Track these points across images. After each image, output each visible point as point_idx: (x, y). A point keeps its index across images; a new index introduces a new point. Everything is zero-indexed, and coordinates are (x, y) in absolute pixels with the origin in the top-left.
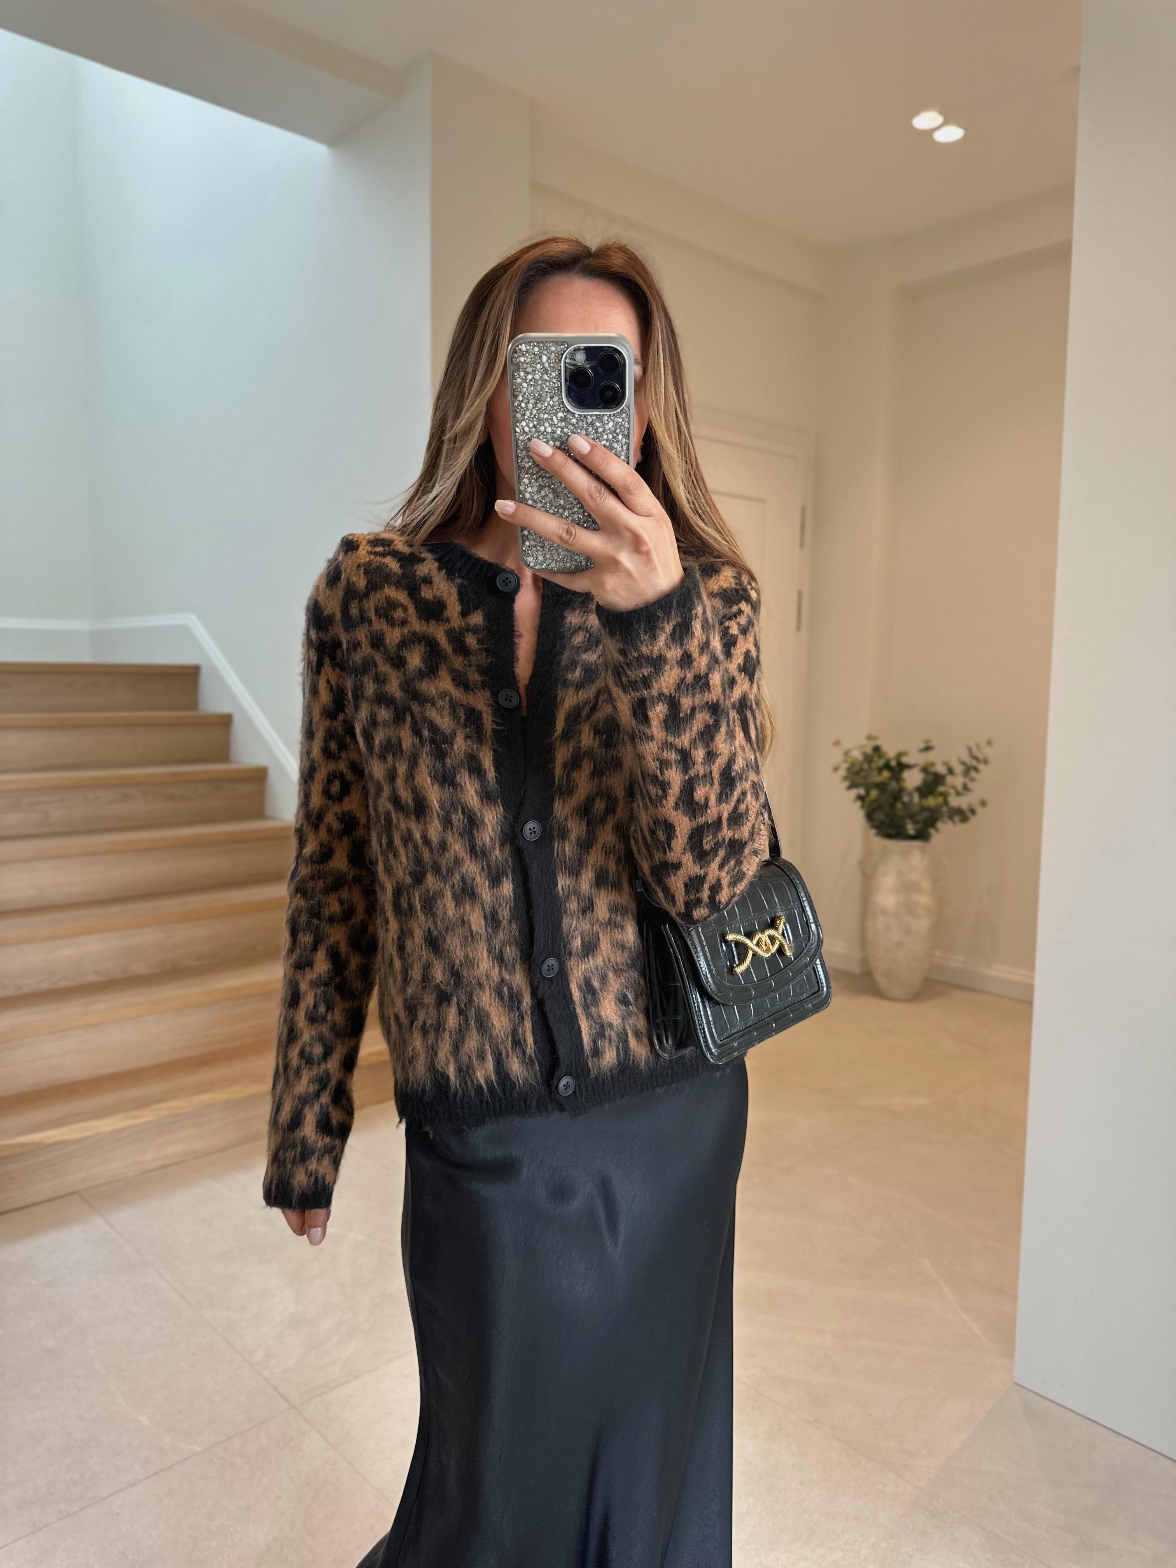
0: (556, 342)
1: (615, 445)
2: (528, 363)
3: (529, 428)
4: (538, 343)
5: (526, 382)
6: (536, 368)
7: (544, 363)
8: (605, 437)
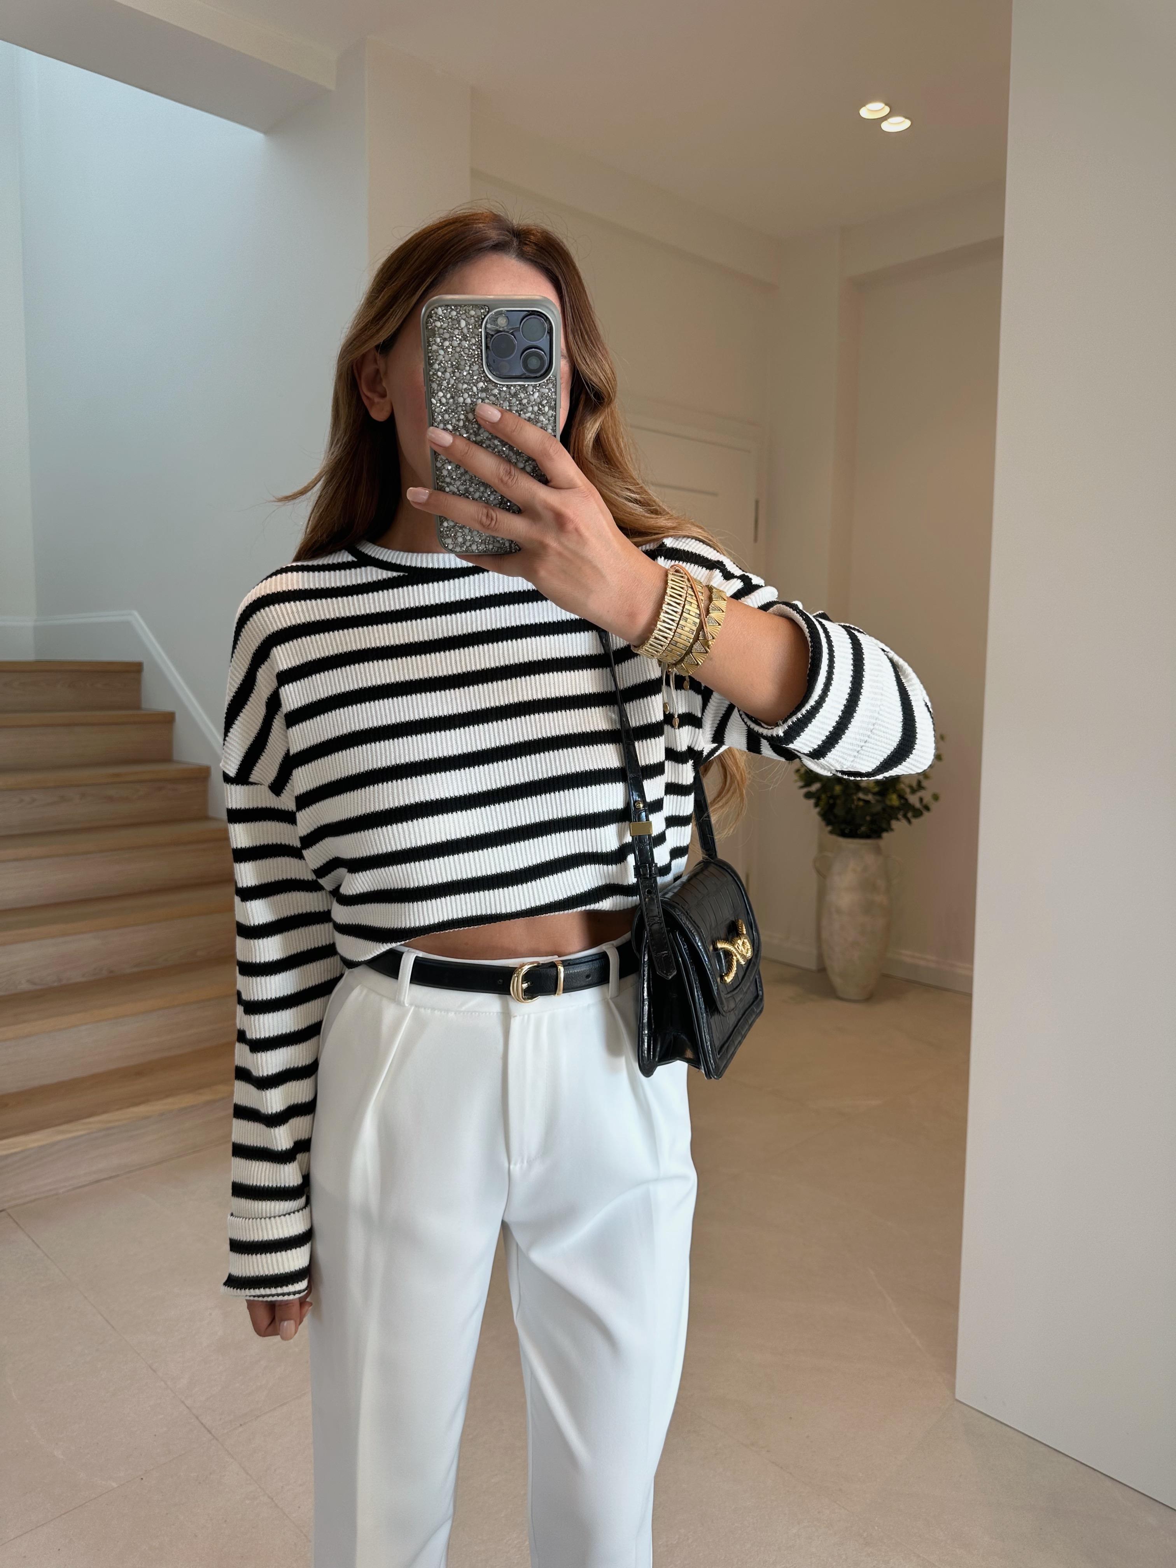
0: (476, 306)
1: (542, 418)
2: (444, 329)
3: (446, 399)
4: (455, 306)
5: (443, 349)
6: (453, 333)
7: (462, 329)
8: (530, 409)
